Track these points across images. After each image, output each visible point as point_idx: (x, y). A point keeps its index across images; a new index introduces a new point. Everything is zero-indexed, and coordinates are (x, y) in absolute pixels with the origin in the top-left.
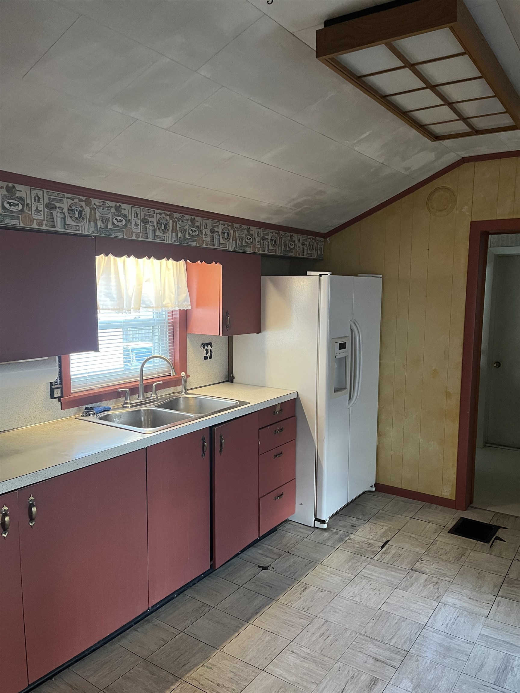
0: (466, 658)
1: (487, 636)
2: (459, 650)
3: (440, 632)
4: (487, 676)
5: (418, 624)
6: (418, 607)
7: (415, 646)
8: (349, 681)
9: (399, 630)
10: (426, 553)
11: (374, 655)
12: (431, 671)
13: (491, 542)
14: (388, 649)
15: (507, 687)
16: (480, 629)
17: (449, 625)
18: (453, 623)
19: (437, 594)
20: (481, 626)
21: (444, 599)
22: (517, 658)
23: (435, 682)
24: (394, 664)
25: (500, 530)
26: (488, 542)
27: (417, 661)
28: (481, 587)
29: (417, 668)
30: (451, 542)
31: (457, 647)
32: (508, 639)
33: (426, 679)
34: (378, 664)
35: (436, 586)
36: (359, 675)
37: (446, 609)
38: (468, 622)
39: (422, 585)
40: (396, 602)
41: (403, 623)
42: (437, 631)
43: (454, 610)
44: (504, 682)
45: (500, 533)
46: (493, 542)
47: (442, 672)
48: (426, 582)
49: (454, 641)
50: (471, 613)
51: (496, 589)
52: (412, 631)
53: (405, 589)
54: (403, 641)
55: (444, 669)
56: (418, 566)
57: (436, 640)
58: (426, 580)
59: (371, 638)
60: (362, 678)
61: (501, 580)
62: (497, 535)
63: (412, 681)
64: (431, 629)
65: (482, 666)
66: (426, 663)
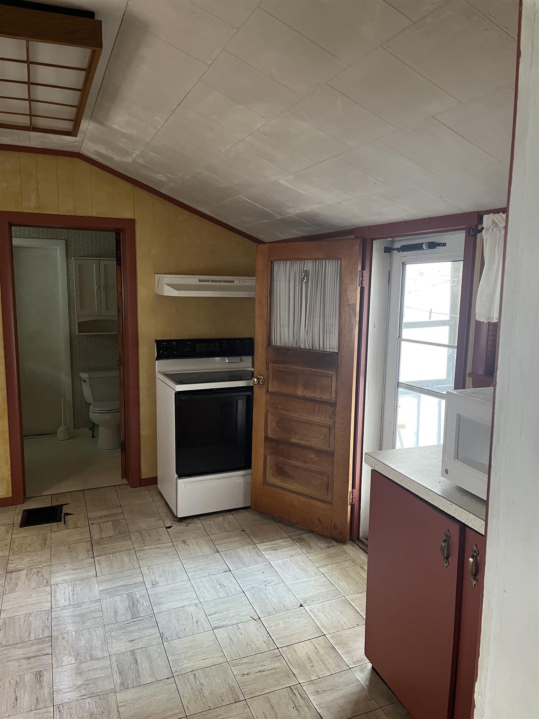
0: (100, 614)
1: (106, 589)
2: (91, 611)
3: (68, 607)
4: (124, 616)
5: (44, 611)
6: (35, 599)
7: (54, 628)
8: (16, 688)
9: (31, 625)
10: (11, 553)
11: (24, 656)
12: (80, 639)
13: (63, 519)
14: (33, 644)
15: (143, 615)
16: (97, 589)
17: (71, 598)
18: (73, 595)
19: (44, 581)
20: (97, 585)
21: (53, 581)
22: (137, 593)
23: (89, 644)
24: (46, 652)
25: (64, 507)
26: (61, 521)
27: (64, 638)
28: (77, 557)
29: (68, 643)
30: (27, 534)
31: (88, 610)
32: (122, 583)
33: (80, 647)
34: (32, 660)
35: (39, 575)
36: (22, 679)
37: (60, 588)
38: (84, 587)
39: (26, 580)
40: (11, 605)
41: (30, 618)
42: (65, 608)
43: (67, 585)
44: (138, 613)
45: (65, 510)
46: (64, 519)
47: (90, 634)
48: (28, 576)
49: (83, 607)
50: (82, 580)
51: (90, 553)
52: (44, 619)
53: (12, 590)
54: (41, 631)
55: (90, 631)
56: (11, 567)
57: (68, 614)
58: (27, 575)
59: (9, 645)
60: (26, 679)
61: (89, 544)
62: (64, 512)
63: (70, 655)
64: (59, 609)
65: (116, 612)
66: (72, 636)
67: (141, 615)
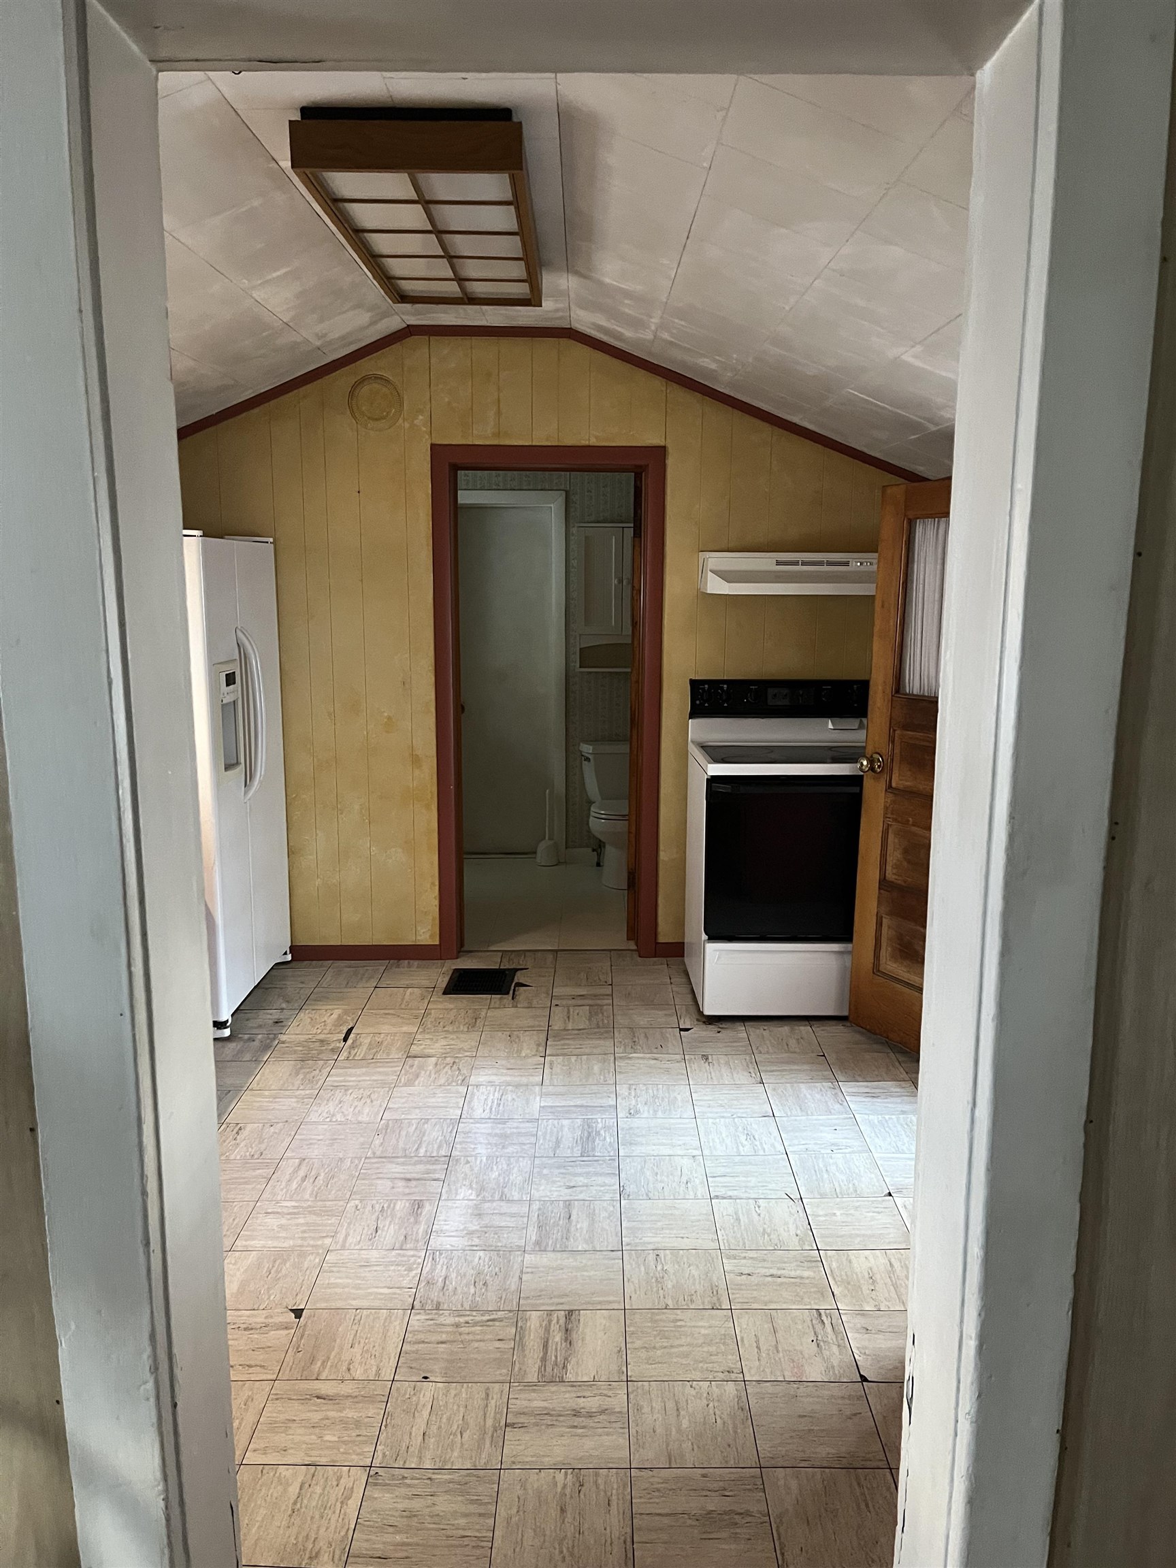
0: (533, 1140)
1: (551, 1107)
2: (519, 1133)
3: (484, 1121)
4: (569, 1151)
5: (448, 1121)
6: (440, 1100)
7: (458, 1146)
8: (380, 1216)
9: (424, 1135)
10: (420, 1030)
11: (402, 1176)
12: (492, 1168)
13: (511, 992)
14: (420, 1162)
15: (599, 1154)
16: (537, 1103)
17: (493, 1109)
18: (499, 1105)
19: (460, 1077)
20: (538, 1098)
21: (473, 1080)
22: (599, 1120)
23: (504, 1178)
24: (437, 1176)
25: (518, 973)
26: (508, 993)
27: (468, 1162)
28: (519, 1052)
29: (472, 1170)
30: (451, 1006)
31: (515, 1130)
32: (579, 1102)
33: (489, 1179)
34: (414, 1183)
35: (455, 1067)
36: (392, 1205)
37: (481, 1091)
38: (518, 1097)
39: (433, 1072)
40: (403, 1103)
41: (426, 1126)
42: (481, 1120)
43: (492, 1089)
44: (593, 1149)
45: (519, 977)
46: (514, 990)
47: (508, 1165)
48: (438, 1066)
49: (508, 1124)
50: (518, 1086)
51: (542, 1049)
52: (445, 1131)
53: (409, 1083)
54: (436, 1146)
55: (509, 1160)
56: (415, 1049)
57: (483, 1131)
58: (436, 1064)
59: (385, 1157)
60: (397, 1207)
61: (543, 1036)
62: (516, 980)
63: (471, 1187)
64: (471, 1121)
65: (558, 1142)
66: (481, 1161)
67: (596, 1154)
